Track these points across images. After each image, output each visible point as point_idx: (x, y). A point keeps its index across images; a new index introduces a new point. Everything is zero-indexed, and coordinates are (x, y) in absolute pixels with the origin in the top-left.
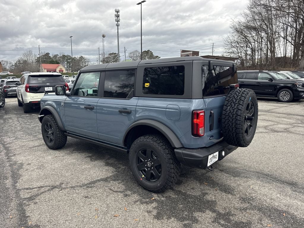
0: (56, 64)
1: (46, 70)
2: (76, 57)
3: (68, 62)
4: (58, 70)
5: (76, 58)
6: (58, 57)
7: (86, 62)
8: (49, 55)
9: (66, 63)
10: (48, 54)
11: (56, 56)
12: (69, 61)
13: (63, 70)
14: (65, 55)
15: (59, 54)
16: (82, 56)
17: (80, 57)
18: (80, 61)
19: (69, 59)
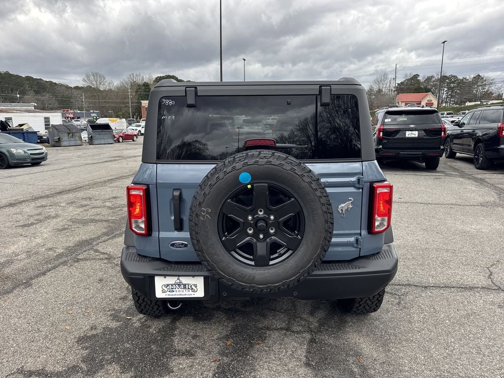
0: (424, 92)
1: (403, 104)
2: (468, 77)
3: (449, 88)
4: (423, 103)
5: (467, 80)
6: (433, 79)
7: (485, 85)
8: (418, 78)
9: (446, 89)
10: (417, 76)
11: (429, 79)
12: (452, 85)
13: (433, 103)
14: (445, 77)
15: (435, 75)
16: (479, 75)
17: (474, 77)
18: (473, 83)
19: (453, 82)
